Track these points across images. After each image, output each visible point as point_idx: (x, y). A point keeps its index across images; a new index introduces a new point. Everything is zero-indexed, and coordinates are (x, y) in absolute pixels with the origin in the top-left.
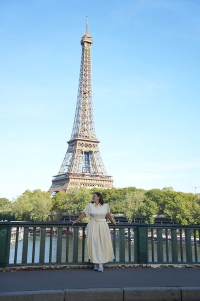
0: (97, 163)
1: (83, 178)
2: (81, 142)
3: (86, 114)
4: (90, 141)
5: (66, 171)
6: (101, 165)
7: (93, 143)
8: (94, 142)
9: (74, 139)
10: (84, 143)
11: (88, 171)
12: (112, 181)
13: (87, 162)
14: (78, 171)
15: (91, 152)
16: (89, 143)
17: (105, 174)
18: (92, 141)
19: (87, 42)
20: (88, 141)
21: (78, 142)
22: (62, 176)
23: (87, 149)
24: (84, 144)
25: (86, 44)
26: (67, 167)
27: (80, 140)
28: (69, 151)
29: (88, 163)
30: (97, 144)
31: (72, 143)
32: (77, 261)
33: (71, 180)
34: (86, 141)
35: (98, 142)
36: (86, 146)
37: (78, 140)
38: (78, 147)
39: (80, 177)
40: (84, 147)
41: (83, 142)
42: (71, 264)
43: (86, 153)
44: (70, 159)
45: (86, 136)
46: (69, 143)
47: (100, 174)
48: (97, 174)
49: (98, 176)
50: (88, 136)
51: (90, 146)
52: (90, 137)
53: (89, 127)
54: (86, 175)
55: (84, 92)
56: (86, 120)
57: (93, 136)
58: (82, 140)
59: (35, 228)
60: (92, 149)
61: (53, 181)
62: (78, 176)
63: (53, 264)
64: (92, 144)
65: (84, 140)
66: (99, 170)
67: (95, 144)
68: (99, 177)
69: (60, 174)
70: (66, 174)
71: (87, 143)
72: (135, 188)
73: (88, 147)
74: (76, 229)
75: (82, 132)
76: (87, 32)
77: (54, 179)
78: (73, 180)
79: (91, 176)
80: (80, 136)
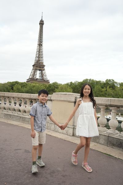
1: (36, 81)
2: (37, 66)
4: (41, 65)
10: (39, 66)
12: (49, 82)
19: (41, 23)
25: (41, 24)
35: (45, 66)
36: (39, 67)
38: (35, 68)
45: (39, 63)
46: (33, 66)
55: (40, 45)
57: (42, 63)
60: (42, 69)
67: (43, 66)
70: (30, 79)
76: (42, 19)
77: (27, 81)
78: (32, 81)
79: (41, 80)
80: (36, 63)
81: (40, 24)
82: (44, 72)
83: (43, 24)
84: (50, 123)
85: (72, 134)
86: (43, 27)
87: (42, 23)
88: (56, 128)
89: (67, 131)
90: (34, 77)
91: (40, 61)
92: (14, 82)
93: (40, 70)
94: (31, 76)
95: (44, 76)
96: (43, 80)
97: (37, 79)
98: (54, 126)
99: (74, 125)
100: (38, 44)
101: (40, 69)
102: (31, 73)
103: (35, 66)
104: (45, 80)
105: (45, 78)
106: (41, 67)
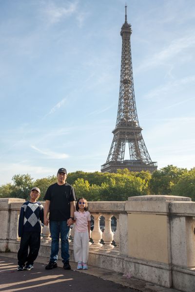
0: (142, 150)
6: (146, 151)
7: (135, 131)
8: (136, 129)
9: (117, 128)
10: (126, 131)
14: (121, 159)
17: (150, 161)
21: (121, 130)
22: (107, 165)
28: (114, 140)
34: (128, 129)
35: (141, 129)
36: (129, 134)
40: (126, 135)
45: (128, 125)
46: (114, 132)
47: (144, 161)
50: (129, 123)
51: (132, 134)
52: (132, 125)
55: (126, 82)
58: (123, 129)
67: (137, 131)
70: (109, 163)
71: (129, 131)
76: (126, 22)
78: (114, 169)
79: (135, 163)
80: (121, 125)
81: (122, 34)
82: (139, 143)
83: (130, 33)
84: (126, 261)
85: (168, 284)
86: (129, 39)
87: (126, 31)
88: (138, 271)
89: (159, 277)
90: (117, 158)
91: (128, 118)
92: (72, 174)
93: (130, 141)
94: (111, 156)
95: (143, 155)
96: (140, 163)
97: (126, 162)
98: (135, 266)
99: (173, 263)
100: (121, 82)
101: (130, 137)
102: (111, 148)
103: (118, 131)
104: (144, 164)
105: (145, 157)
106: (133, 132)
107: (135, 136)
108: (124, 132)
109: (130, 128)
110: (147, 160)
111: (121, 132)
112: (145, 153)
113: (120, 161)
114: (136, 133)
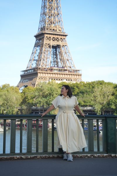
0: (65, 57)
1: (51, 72)
2: (48, 36)
3: (53, 5)
4: (57, 35)
5: (34, 66)
6: (69, 59)
7: (61, 37)
8: (62, 35)
9: (41, 32)
10: (52, 36)
11: (56, 66)
12: (81, 75)
13: (55, 56)
14: (46, 66)
15: (58, 46)
16: (57, 36)
17: (73, 68)
18: (59, 35)
20: (55, 35)
21: (46, 35)
22: (30, 71)
23: (55, 43)
24: (52, 38)
26: (35, 61)
27: (47, 34)
28: (36, 45)
29: (55, 58)
30: (65, 37)
31: (40, 37)
32: (47, 151)
33: (39, 74)
34: (53, 34)
35: (66, 36)
36: (54, 39)
37: (45, 33)
38: (46, 41)
39: (49, 72)
40: (52, 41)
41: (50, 36)
42: (41, 153)
43: (54, 47)
44: (37, 53)
45: (54, 30)
46: (36, 37)
47: (68, 69)
48: (66, 68)
49: (66, 70)
50: (55, 29)
51: (57, 40)
52: (58, 30)
53: (57, 19)
54: (54, 70)
56: (53, 12)
57: (60, 29)
58: (49, 34)
59: (5, 121)
60: (60, 43)
61: (22, 76)
62: (47, 71)
63: (24, 154)
64: (59, 37)
65: (51, 34)
66: (68, 64)
67: (63, 37)
68: (67, 72)
69: (28, 69)
70: (34, 69)
71: (54, 36)
72: (104, 82)
73: (56, 41)
74: (45, 121)
75: (49, 25)
77: (23, 73)
78: (42, 74)
79: (60, 70)
80: (47, 29)
106: (58, 38)
107: (60, 42)
108: (50, 37)
109: (56, 33)
110: (70, 67)
111: (47, 37)
112: (68, 60)
113: (45, 67)
114: (61, 39)
